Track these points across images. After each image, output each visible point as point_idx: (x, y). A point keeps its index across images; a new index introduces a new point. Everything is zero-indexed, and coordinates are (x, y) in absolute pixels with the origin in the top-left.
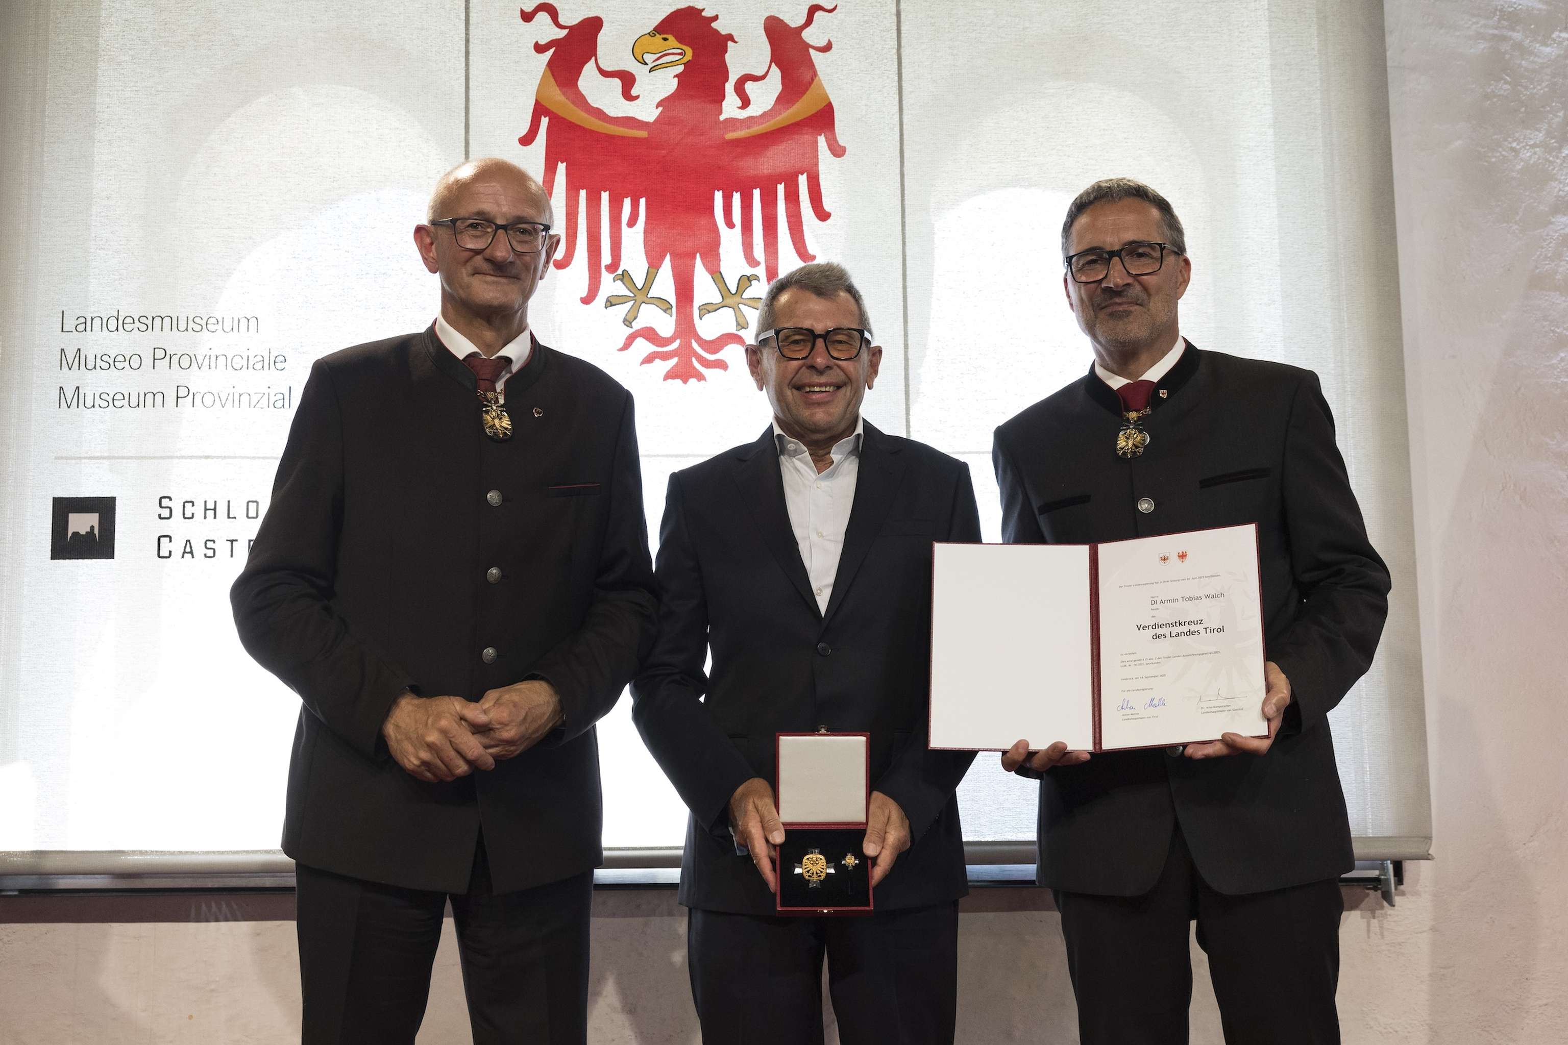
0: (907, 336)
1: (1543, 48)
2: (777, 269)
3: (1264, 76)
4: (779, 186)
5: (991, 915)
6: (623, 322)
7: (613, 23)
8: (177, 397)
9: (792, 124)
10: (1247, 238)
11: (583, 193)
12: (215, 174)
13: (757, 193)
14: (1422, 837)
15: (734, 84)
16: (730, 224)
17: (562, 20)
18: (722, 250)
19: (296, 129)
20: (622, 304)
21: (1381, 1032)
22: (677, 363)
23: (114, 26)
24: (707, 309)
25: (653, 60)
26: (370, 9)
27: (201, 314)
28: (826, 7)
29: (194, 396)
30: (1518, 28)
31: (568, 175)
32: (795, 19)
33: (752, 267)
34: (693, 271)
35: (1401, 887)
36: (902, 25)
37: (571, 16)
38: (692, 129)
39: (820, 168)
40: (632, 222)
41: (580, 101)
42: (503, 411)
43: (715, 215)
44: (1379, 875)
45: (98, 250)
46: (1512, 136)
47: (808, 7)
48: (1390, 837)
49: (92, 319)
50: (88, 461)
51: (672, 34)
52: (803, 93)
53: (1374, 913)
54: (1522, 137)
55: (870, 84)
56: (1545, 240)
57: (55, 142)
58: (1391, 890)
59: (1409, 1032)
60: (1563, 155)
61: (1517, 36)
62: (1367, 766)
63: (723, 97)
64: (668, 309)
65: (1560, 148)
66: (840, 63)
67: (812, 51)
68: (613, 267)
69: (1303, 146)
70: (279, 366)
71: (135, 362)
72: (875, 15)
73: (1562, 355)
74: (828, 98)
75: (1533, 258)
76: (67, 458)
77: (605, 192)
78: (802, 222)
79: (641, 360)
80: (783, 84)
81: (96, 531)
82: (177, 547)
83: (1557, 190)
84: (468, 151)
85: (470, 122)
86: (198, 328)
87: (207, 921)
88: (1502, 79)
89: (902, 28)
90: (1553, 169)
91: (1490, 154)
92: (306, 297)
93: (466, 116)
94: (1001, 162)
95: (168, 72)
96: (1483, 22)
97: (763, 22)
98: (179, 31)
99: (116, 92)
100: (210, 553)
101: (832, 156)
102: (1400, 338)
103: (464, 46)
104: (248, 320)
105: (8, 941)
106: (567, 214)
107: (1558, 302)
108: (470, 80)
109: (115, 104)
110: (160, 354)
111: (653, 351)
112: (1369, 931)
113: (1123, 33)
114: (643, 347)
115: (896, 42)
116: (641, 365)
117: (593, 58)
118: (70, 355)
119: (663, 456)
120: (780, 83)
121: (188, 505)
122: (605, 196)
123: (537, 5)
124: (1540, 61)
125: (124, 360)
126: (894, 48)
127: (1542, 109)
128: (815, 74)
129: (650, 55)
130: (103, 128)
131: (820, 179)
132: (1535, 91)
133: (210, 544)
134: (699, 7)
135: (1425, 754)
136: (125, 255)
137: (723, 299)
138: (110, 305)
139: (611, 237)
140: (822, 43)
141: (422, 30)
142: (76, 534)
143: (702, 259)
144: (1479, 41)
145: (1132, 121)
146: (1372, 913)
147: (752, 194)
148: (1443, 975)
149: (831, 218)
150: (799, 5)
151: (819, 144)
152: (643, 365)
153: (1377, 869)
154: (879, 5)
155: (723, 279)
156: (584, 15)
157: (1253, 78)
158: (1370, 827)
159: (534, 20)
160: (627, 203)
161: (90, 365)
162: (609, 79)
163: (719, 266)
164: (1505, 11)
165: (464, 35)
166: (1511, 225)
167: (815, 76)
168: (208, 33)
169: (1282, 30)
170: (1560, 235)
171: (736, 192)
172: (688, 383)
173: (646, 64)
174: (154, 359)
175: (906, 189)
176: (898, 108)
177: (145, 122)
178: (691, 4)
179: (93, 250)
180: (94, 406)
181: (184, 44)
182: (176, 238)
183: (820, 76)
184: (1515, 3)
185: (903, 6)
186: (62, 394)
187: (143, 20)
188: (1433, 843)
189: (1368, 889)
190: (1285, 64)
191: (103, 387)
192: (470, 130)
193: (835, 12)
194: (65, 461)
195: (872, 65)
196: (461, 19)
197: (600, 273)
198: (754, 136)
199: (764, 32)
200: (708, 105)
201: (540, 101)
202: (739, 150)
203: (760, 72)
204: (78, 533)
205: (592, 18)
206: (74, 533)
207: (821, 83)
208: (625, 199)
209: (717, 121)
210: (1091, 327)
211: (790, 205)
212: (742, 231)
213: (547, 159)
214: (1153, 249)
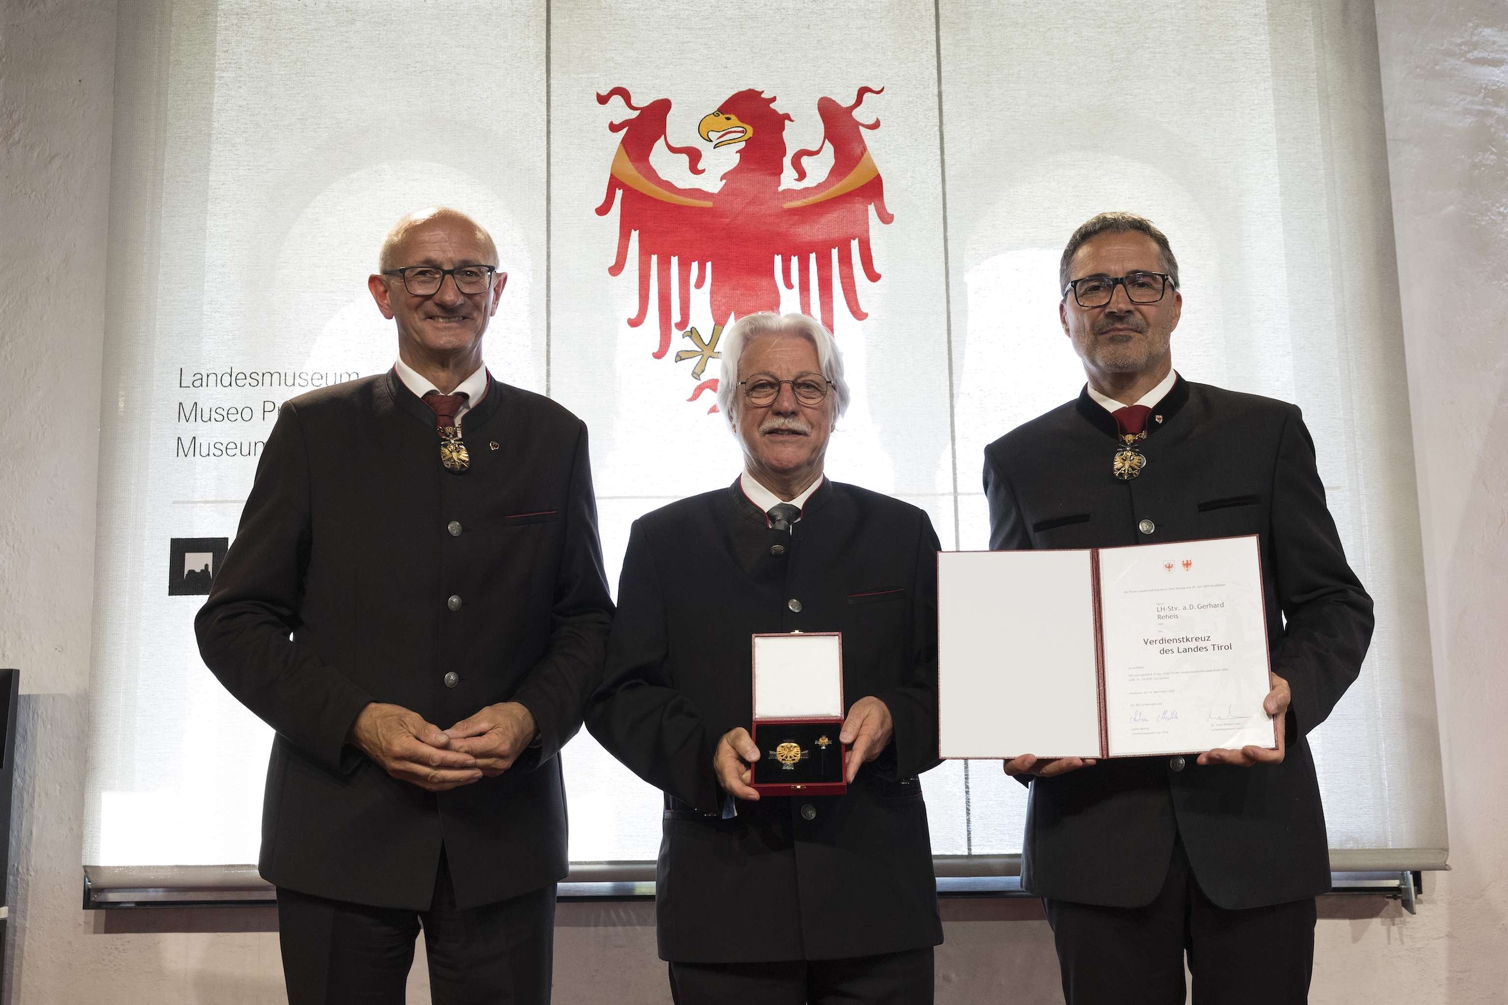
0: (952, 386)
4: (833, 250)
6: (692, 375)
7: (680, 104)
9: (844, 194)
10: (1263, 295)
11: (654, 258)
12: (320, 243)
13: (813, 257)
14: (1440, 848)
15: (791, 158)
16: (789, 285)
17: (634, 102)
18: (781, 309)
20: (691, 358)
23: (230, 112)
25: (718, 137)
26: (461, 94)
27: (306, 370)
28: (874, 89)
30: (1501, 104)
31: (641, 241)
32: (846, 100)
35: (1419, 896)
36: (943, 104)
37: (641, 100)
38: (753, 199)
39: (870, 234)
40: (699, 284)
41: (651, 174)
42: (461, 444)
43: (775, 276)
44: (1400, 885)
45: (213, 313)
46: (1499, 202)
47: (858, 89)
48: (1409, 849)
49: (208, 376)
50: (202, 504)
51: (733, 114)
52: (854, 166)
53: (1394, 920)
55: (915, 157)
57: (175, 216)
58: (1411, 898)
61: (1501, 111)
62: (1385, 782)
63: (781, 171)
66: (888, 139)
67: (861, 128)
68: (682, 325)
69: (1311, 212)
71: (247, 414)
72: (919, 96)
74: (878, 171)
76: (183, 502)
77: (674, 256)
78: (854, 283)
79: (709, 409)
80: (836, 158)
81: (210, 569)
85: (552, 195)
86: (304, 383)
88: (1489, 150)
89: (944, 108)
91: (1480, 218)
93: (547, 189)
94: (1036, 228)
95: (277, 152)
96: (1469, 98)
97: (817, 103)
98: (288, 116)
99: (230, 171)
101: (881, 223)
102: (1405, 387)
103: (546, 126)
105: (124, 950)
106: (640, 277)
108: (551, 157)
109: (230, 181)
110: (269, 407)
112: (1389, 937)
113: (1145, 111)
115: (938, 120)
116: (708, 414)
117: (663, 136)
118: (188, 408)
120: (833, 157)
122: (674, 261)
123: (611, 89)
125: (236, 412)
126: (936, 125)
128: (865, 149)
129: (714, 132)
130: (218, 203)
131: (871, 244)
134: (759, 89)
135: (1440, 771)
136: (237, 317)
138: (224, 363)
139: (681, 298)
140: (871, 122)
141: (508, 112)
142: (191, 572)
144: (1467, 116)
146: (1391, 921)
147: (808, 258)
148: (1460, 979)
149: (881, 279)
150: (849, 87)
151: (869, 213)
152: (710, 414)
153: (1397, 879)
154: (922, 87)
156: (654, 98)
157: (1264, 151)
158: (1390, 839)
159: (609, 102)
160: (695, 266)
161: (206, 417)
162: (677, 154)
164: (1489, 89)
165: (545, 117)
166: (1501, 282)
167: (865, 152)
168: (314, 117)
171: (794, 256)
173: (711, 141)
174: (264, 412)
175: (949, 252)
176: (940, 179)
177: (257, 197)
178: (752, 87)
179: (209, 313)
180: (209, 455)
181: (292, 127)
182: (284, 301)
183: (869, 150)
184: (1498, 82)
185: (944, 87)
186: (180, 444)
187: (256, 106)
188: (1450, 854)
189: (1388, 898)
190: (1293, 138)
191: (217, 437)
192: (551, 202)
193: (884, 92)
194: (182, 505)
195: (916, 140)
196: (542, 103)
197: (670, 329)
198: (810, 205)
199: (818, 111)
200: (768, 178)
201: (615, 175)
202: (796, 218)
203: (815, 148)
204: (193, 571)
205: (662, 100)
206: (189, 571)
207: (871, 157)
208: (693, 263)
209: (776, 192)
210: (1090, 351)
211: (844, 268)
212: (800, 291)
213: (621, 227)
214: (1154, 279)
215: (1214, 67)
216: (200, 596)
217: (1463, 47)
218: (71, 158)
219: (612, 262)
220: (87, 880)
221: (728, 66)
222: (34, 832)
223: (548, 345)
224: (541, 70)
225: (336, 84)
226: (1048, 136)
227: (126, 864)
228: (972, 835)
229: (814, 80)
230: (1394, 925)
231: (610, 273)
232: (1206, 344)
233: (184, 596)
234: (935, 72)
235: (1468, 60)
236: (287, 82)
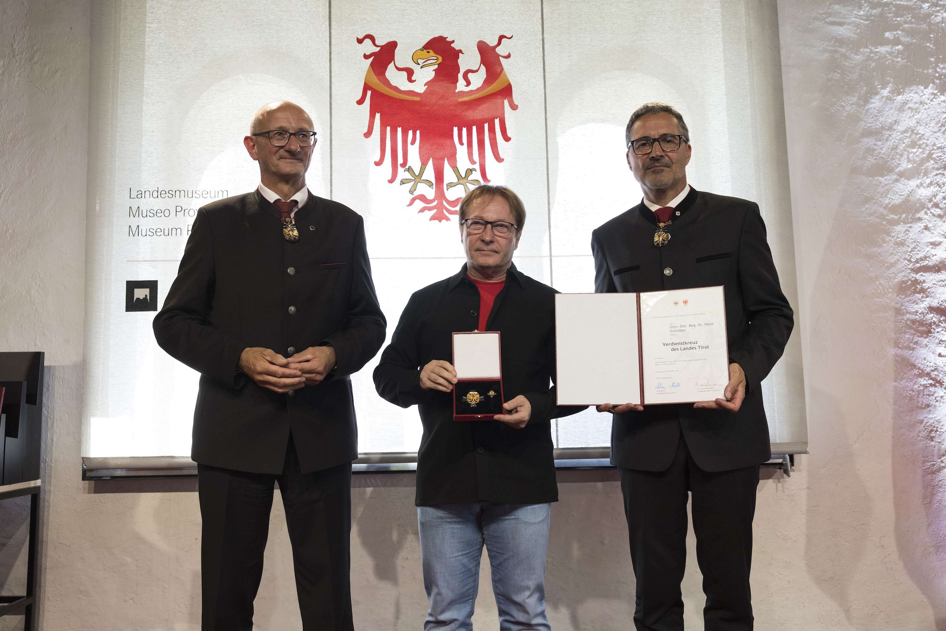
1: (856, 57)
2: (485, 165)
3: (721, 70)
4: (485, 124)
6: (409, 192)
7: (402, 44)
8: (188, 231)
9: (491, 94)
10: (715, 150)
11: (388, 128)
12: (205, 119)
13: (474, 128)
14: (803, 443)
15: (462, 74)
16: (461, 143)
17: (377, 43)
18: (458, 156)
20: (409, 183)
21: (783, 539)
22: (436, 212)
23: (155, 46)
24: (450, 185)
25: (423, 62)
26: (282, 38)
27: (199, 189)
28: (507, 37)
30: (844, 46)
31: (381, 119)
32: (492, 42)
33: (472, 164)
34: (444, 167)
35: (793, 467)
36: (545, 45)
37: (382, 41)
38: (442, 96)
39: (505, 116)
40: (413, 143)
41: (387, 83)
43: (454, 139)
44: (783, 461)
45: (148, 158)
46: (841, 99)
47: (499, 36)
48: (787, 443)
49: (145, 192)
50: (143, 262)
51: (432, 49)
52: (497, 78)
53: (780, 480)
54: (846, 100)
55: (529, 74)
56: (858, 150)
58: (788, 469)
59: (797, 538)
60: (866, 108)
61: (843, 50)
62: (776, 408)
63: (457, 81)
64: (431, 185)
65: (865, 105)
66: (515, 64)
67: (501, 58)
68: (404, 165)
69: (741, 105)
71: (167, 213)
72: (532, 40)
73: (867, 206)
74: (509, 81)
75: (853, 159)
76: (133, 261)
77: (399, 127)
78: (497, 142)
79: (418, 211)
80: (487, 74)
81: (148, 298)
83: (863, 125)
85: (332, 93)
86: (198, 196)
88: (837, 71)
89: (545, 47)
90: (861, 116)
91: (831, 108)
93: (330, 90)
95: (181, 69)
96: (826, 43)
97: (477, 43)
98: (187, 49)
99: (156, 79)
101: (511, 109)
102: (790, 199)
103: (329, 56)
104: (223, 192)
105: (104, 502)
106: (381, 139)
107: (865, 180)
108: (332, 73)
110: (179, 209)
111: (424, 206)
112: (777, 489)
113: (653, 49)
114: (419, 204)
115: (542, 54)
116: (418, 213)
117: (393, 61)
118: (134, 210)
119: (429, 258)
120: (485, 73)
122: (399, 130)
123: (364, 35)
124: (854, 62)
125: (161, 212)
126: (541, 57)
127: (856, 86)
128: (502, 69)
129: (421, 60)
131: (506, 121)
132: (852, 77)
134: (445, 36)
135: (804, 402)
136: (161, 160)
137: (458, 180)
138: (154, 185)
139: (403, 150)
140: (506, 54)
141: (308, 48)
142: (138, 299)
143: (447, 160)
144: (825, 53)
146: (778, 480)
147: (472, 129)
148: (813, 510)
149: (511, 140)
150: (494, 35)
151: (505, 104)
152: (419, 213)
153: (782, 459)
155: (459, 170)
156: (388, 40)
157: (716, 71)
158: (778, 438)
159: (363, 42)
160: (410, 133)
161: (144, 215)
162: (401, 71)
163: (456, 164)
164: (837, 38)
165: (329, 51)
166: (841, 143)
167: (503, 71)
168: (201, 50)
169: (729, 48)
170: (865, 148)
171: (464, 128)
172: (441, 222)
173: (419, 64)
174: (176, 212)
175: (548, 126)
176: (543, 86)
177: (170, 94)
178: (441, 35)
179: (145, 158)
180: (146, 235)
181: (190, 55)
182: (187, 151)
184: (842, 34)
185: (545, 36)
186: (130, 229)
187: (169, 43)
188: (809, 445)
189: (777, 468)
190: (731, 65)
191: (151, 225)
192: (332, 97)
193: (512, 38)
194: (132, 263)
195: (530, 65)
196: (327, 42)
197: (397, 167)
198: (473, 100)
199: (477, 49)
200: (451, 85)
201: (367, 83)
202: (465, 107)
203: (475, 68)
204: (139, 298)
205: (392, 41)
207: (506, 74)
208: (409, 131)
209: (455, 93)
210: (642, 179)
211: (491, 134)
212: (467, 147)
213: (370, 111)
214: (675, 138)
215: (691, 25)
216: (143, 312)
217: (823, 15)
218: (67, 71)
219: (366, 130)
220: (84, 465)
221: (428, 23)
222: (54, 440)
223: (331, 176)
224: (326, 24)
225: (213, 31)
226: (601, 63)
227: (105, 456)
228: (559, 438)
229: (475, 31)
231: (365, 136)
233: (134, 312)
234: (541, 27)
235: (826, 23)
236: (186, 30)
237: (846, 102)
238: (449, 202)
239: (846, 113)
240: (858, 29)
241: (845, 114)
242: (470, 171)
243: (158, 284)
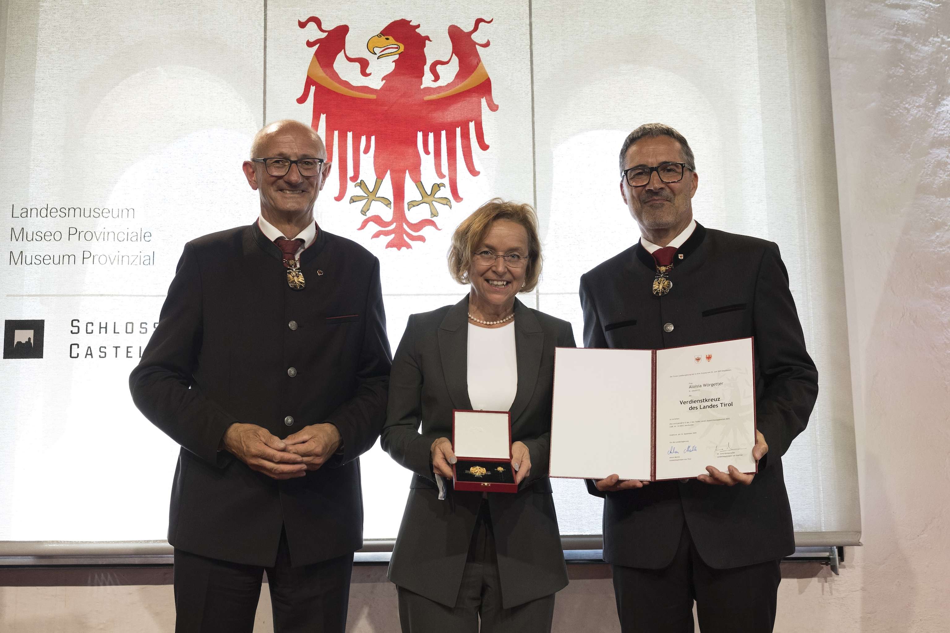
1: (923, 47)
2: (456, 180)
3: (754, 63)
4: (457, 129)
5: (588, 581)
6: (361, 212)
7: (355, 29)
8: (84, 258)
9: (465, 91)
11: (336, 133)
12: (109, 120)
13: (443, 133)
14: (856, 532)
15: (429, 66)
16: (427, 152)
17: (324, 27)
18: (422, 168)
19: (159, 93)
20: (360, 201)
22: (394, 237)
23: (48, 30)
24: (413, 204)
25: (380, 51)
26: (206, 20)
27: (99, 206)
28: (486, 20)
29: (94, 257)
30: (908, 35)
31: (327, 122)
32: (467, 27)
33: (440, 178)
34: (404, 181)
35: (843, 563)
36: (533, 31)
37: (329, 25)
38: (404, 94)
39: (482, 118)
40: (366, 151)
41: (335, 76)
42: (299, 272)
43: (418, 146)
44: (829, 556)
45: (35, 167)
46: (905, 100)
47: (475, 20)
48: (835, 532)
49: (31, 210)
50: (27, 297)
51: (391, 36)
52: (473, 72)
53: (827, 579)
54: (912, 101)
55: (513, 66)
56: (926, 164)
58: (837, 565)
60: (937, 112)
61: (907, 40)
62: (821, 488)
64: (388, 204)
65: (934, 108)
66: (495, 54)
67: (477, 47)
68: (355, 178)
69: (779, 106)
70: (147, 239)
71: (57, 237)
72: (516, 25)
73: (938, 234)
74: (488, 75)
75: (919, 175)
76: (14, 296)
77: (350, 132)
78: (471, 151)
79: (371, 236)
80: (460, 66)
81: (32, 341)
82: (82, 351)
83: (933, 133)
84: (265, 107)
85: (267, 89)
86: (97, 215)
87: (99, 585)
88: (901, 66)
89: (533, 33)
90: (931, 120)
91: (892, 112)
92: (164, 196)
93: (264, 85)
94: (594, 115)
95: (80, 58)
96: (887, 31)
97: (447, 28)
98: (88, 33)
99: (48, 70)
100: (103, 355)
101: (490, 110)
102: (839, 223)
103: (263, 43)
104: (128, 210)
107: (935, 201)
108: (267, 64)
109: (47, 77)
110: (73, 231)
111: (379, 230)
112: (823, 590)
113: (668, 37)
114: (373, 227)
115: (529, 42)
116: (372, 238)
117: (343, 50)
118: (17, 232)
120: (458, 66)
121: (89, 325)
122: (350, 135)
123: (308, 18)
124: (921, 55)
125: (50, 235)
126: (528, 45)
127: (923, 84)
128: (479, 60)
129: (378, 48)
130: (39, 92)
131: (483, 124)
132: (919, 73)
133: (102, 350)
134: (408, 19)
135: (857, 480)
136: (52, 170)
137: (423, 198)
138: (42, 201)
139: (354, 160)
140: (484, 42)
141: (238, 33)
142: (19, 343)
143: (409, 172)
144: (885, 43)
145: (674, 90)
146: (825, 579)
147: (441, 134)
148: (869, 618)
149: (489, 148)
150: (470, 18)
151: (482, 104)
152: (373, 239)
153: (827, 552)
155: (423, 186)
156: (338, 24)
157: (747, 65)
158: (823, 525)
159: (307, 27)
160: (364, 139)
161: (30, 238)
162: (353, 63)
163: (420, 178)
164: (900, 25)
165: (263, 36)
166: (905, 154)
167: (480, 62)
168: (105, 34)
169: (765, 35)
170: (935, 161)
171: (431, 133)
172: (401, 250)
173: (376, 54)
174: (69, 234)
175: (535, 131)
176: (530, 81)
177: (65, 89)
178: (403, 18)
179: (32, 167)
180: (31, 263)
181: (90, 41)
182: (84, 160)
183: (482, 61)
184: (906, 20)
185: (533, 19)
186: (12, 256)
187: (65, 26)
188: (862, 535)
189: (822, 564)
190: (767, 56)
191: (37, 251)
192: (267, 94)
193: (492, 23)
194: (13, 298)
195: (514, 55)
196: (261, 26)
197: (346, 182)
198: (442, 98)
199: (448, 35)
200: (414, 80)
201: (310, 76)
202: (433, 107)
203: (445, 59)
204: (21, 342)
205: (342, 25)
206: (18, 342)
207: (483, 66)
208: (362, 137)
209: (419, 89)
210: (638, 214)
211: (464, 141)
212: (434, 156)
213: (314, 112)
214: (677, 167)
215: (715, 7)
221: (388, 3)
224: (261, 4)
225: (121, 12)
226: (603, 53)
229: (445, 13)
230: (826, 582)
232: (707, 194)
233: (14, 360)
234: (528, 9)
235: (887, 5)
236: (87, 10)
237: (912, 104)
238: (411, 225)
239: (912, 117)
240: (926, 13)
241: (910, 119)
242: (437, 187)
243: (45, 324)
